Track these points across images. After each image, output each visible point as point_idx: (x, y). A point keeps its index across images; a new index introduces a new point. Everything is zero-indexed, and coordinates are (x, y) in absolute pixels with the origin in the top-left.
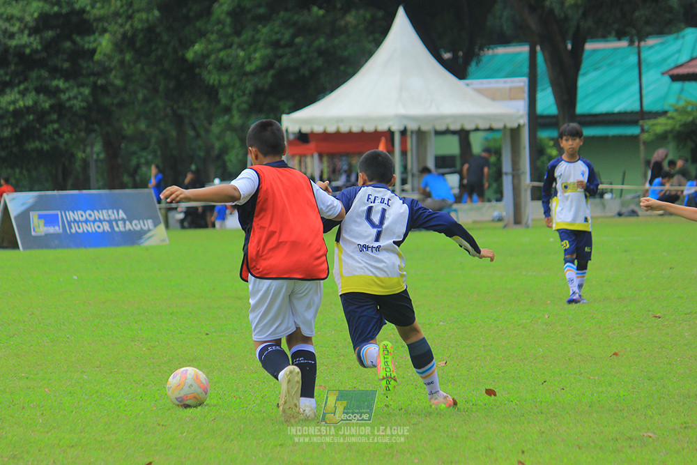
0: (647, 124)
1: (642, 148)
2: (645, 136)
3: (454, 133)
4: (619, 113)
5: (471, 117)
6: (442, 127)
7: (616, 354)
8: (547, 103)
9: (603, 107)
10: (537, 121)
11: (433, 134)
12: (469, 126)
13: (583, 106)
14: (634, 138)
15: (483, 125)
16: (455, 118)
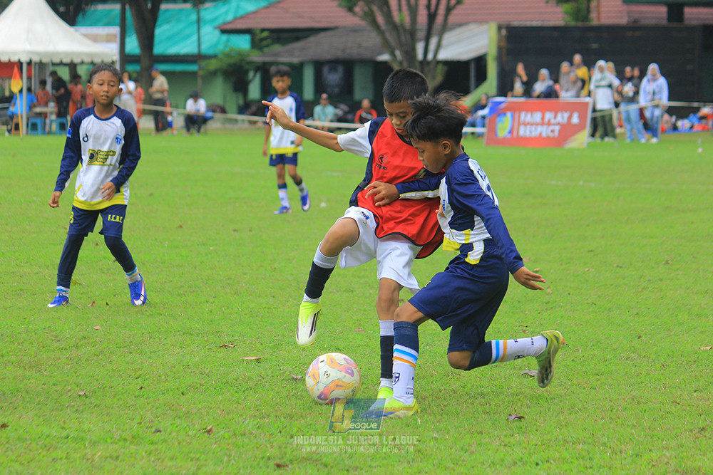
0: (204, 63)
1: (200, 81)
2: (201, 73)
3: (66, 65)
4: (184, 56)
5: (79, 54)
6: (56, 60)
7: (181, 227)
8: (133, 45)
9: (173, 50)
10: (126, 58)
11: (50, 64)
12: (77, 60)
13: (159, 49)
14: (194, 74)
15: (87, 60)
16: (67, 54)
